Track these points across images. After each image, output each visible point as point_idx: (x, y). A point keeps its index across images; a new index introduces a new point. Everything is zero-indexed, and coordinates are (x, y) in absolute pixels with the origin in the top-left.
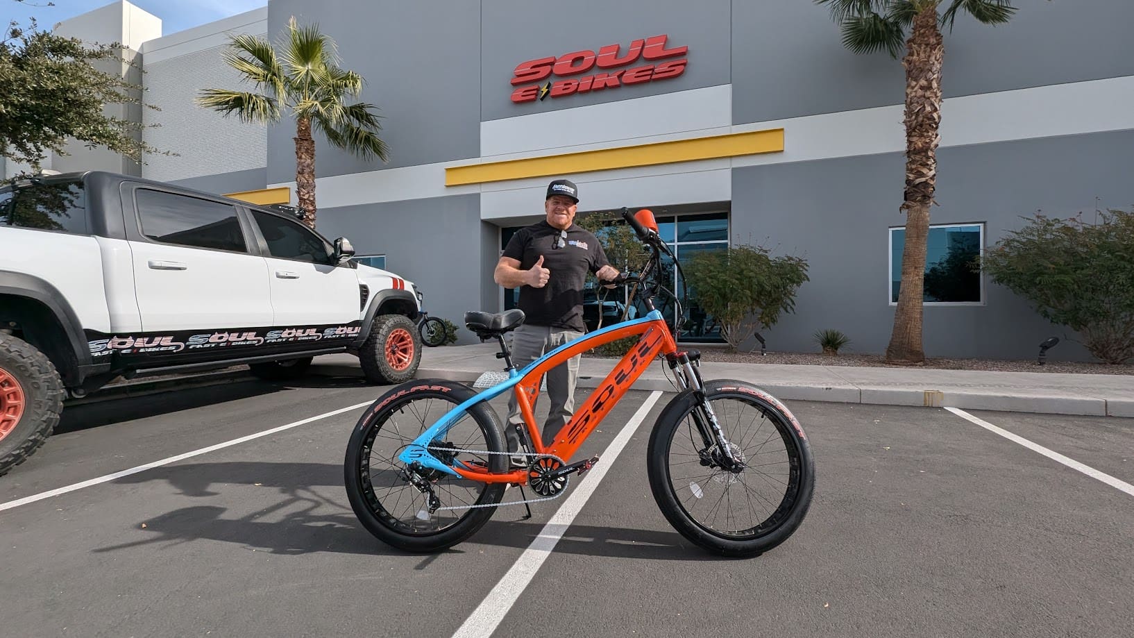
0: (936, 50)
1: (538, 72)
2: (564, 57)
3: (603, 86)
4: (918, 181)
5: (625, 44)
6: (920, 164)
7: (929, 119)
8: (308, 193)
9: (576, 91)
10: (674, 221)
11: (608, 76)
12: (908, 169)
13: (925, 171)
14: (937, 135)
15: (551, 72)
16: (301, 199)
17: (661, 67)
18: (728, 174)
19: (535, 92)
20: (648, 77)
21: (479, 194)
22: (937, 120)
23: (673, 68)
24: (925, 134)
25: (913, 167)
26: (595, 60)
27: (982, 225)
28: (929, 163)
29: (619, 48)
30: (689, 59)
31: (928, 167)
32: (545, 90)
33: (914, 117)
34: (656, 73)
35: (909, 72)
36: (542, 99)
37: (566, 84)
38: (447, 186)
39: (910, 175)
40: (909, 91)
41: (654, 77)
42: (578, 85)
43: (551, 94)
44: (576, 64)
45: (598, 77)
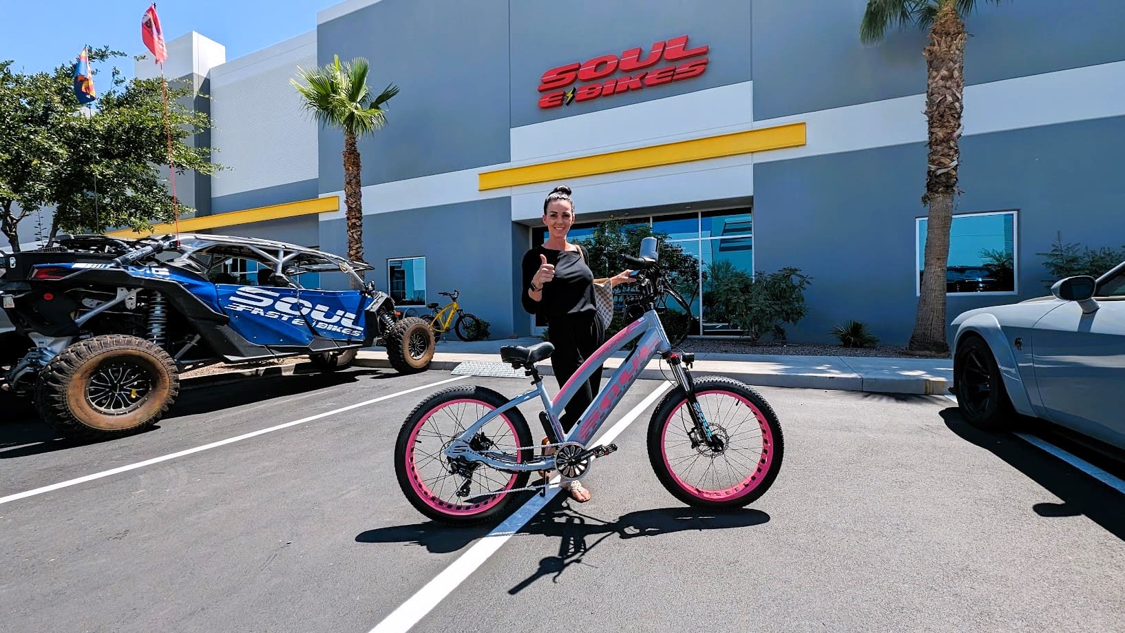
0: (957, 40)
1: (564, 78)
2: (588, 64)
3: (625, 89)
4: (939, 172)
5: (648, 48)
6: (942, 155)
7: (951, 109)
8: (356, 201)
9: (600, 94)
10: (697, 217)
11: (631, 79)
12: (929, 161)
13: (945, 161)
14: (959, 125)
15: (577, 75)
16: (349, 207)
17: (682, 67)
18: (751, 167)
19: (561, 97)
20: (670, 78)
21: (510, 197)
22: (959, 110)
23: (692, 69)
24: (947, 124)
25: (935, 157)
26: (618, 62)
27: (1015, 213)
28: (951, 153)
29: (641, 51)
30: (710, 57)
31: (950, 158)
32: (570, 95)
33: (935, 108)
34: (678, 74)
35: (930, 63)
36: (568, 104)
37: (589, 89)
38: (480, 190)
39: (932, 166)
40: (930, 81)
41: (675, 77)
42: (602, 89)
43: (577, 98)
44: (599, 69)
45: (621, 80)
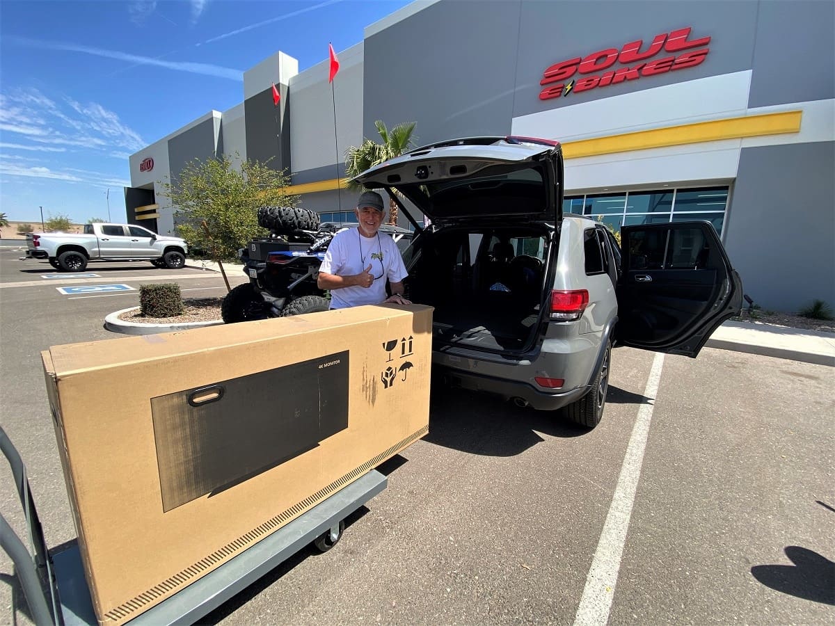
1: (565, 72)
2: (588, 58)
3: (622, 79)
5: (648, 39)
9: (597, 85)
10: (673, 194)
11: (629, 70)
15: (577, 70)
17: (682, 57)
18: (738, 152)
19: (560, 90)
20: (668, 68)
23: (693, 58)
26: (618, 55)
29: (642, 42)
30: (711, 48)
32: (569, 87)
34: (676, 64)
36: (565, 96)
37: (588, 81)
41: (673, 67)
42: (599, 81)
43: (575, 90)
44: (599, 62)
45: (620, 71)
